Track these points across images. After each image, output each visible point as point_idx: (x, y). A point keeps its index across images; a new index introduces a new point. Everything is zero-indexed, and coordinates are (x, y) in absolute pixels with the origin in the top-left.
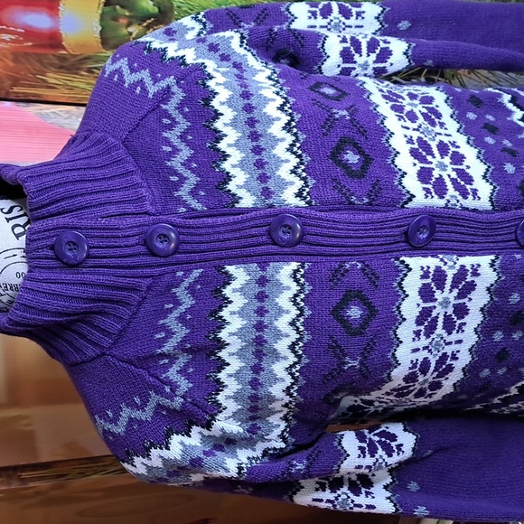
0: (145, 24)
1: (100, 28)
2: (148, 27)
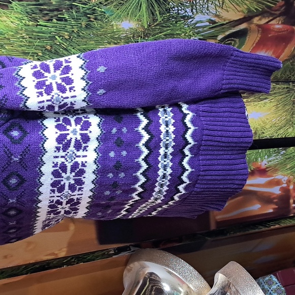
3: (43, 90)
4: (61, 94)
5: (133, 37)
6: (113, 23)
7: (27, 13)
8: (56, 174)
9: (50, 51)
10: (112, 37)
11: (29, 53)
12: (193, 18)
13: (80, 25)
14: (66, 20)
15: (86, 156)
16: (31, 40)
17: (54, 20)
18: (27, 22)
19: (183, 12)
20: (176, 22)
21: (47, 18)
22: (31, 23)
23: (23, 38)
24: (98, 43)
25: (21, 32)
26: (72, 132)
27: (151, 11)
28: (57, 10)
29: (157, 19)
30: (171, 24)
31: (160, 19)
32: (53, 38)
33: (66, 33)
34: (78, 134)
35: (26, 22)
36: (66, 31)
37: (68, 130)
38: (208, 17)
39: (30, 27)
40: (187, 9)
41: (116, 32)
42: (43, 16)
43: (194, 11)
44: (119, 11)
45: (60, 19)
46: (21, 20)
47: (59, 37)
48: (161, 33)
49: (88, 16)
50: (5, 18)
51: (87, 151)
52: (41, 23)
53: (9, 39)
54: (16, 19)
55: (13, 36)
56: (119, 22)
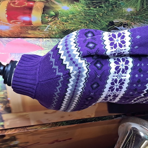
1: (41, 19)
2: (53, 18)
3: (113, 46)
4: (120, 48)
5: (131, 15)
6: (123, 9)
7: (86, 4)
8: (112, 83)
9: (92, 22)
10: (121, 15)
11: (83, 22)
13: (108, 10)
14: (103, 7)
15: (126, 76)
16: (85, 16)
17: (98, 7)
18: (86, 8)
22: (87, 9)
23: (82, 15)
24: (115, 18)
25: (82, 13)
26: (121, 65)
27: (142, 3)
28: (100, 3)
31: (145, 7)
32: (95, 16)
33: (101, 13)
34: (124, 66)
35: (85, 8)
37: (120, 64)
39: (86, 10)
41: (124, 13)
42: (93, 6)
44: (127, 3)
45: (100, 7)
46: (83, 7)
47: (98, 15)
48: (144, 13)
49: (113, 5)
50: (76, 6)
51: (126, 74)
52: (92, 8)
53: (76, 16)
54: (81, 7)
55: (78, 14)
56: (126, 8)
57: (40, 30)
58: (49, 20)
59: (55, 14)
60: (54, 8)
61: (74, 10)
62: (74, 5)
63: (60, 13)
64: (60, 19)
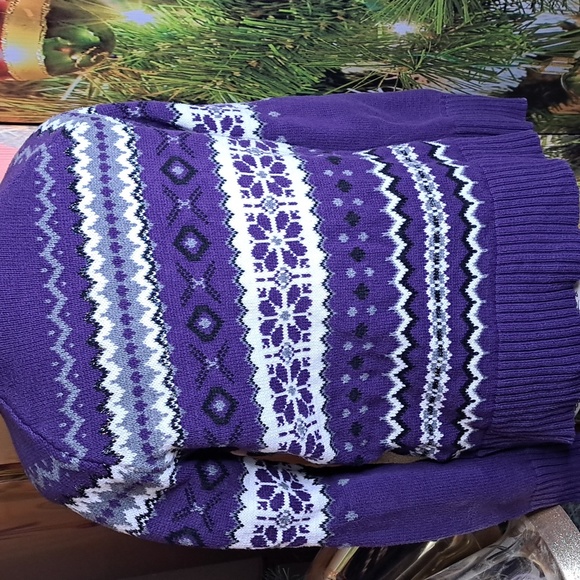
0: (88, 52)
1: (44, 57)
2: (91, 54)
5: (412, 49)
6: (378, 24)
7: (224, 4)
9: (255, 70)
10: (372, 49)
11: (217, 72)
12: (533, 18)
13: (315, 26)
14: (292, 18)
16: (224, 49)
17: (271, 18)
18: (222, 19)
19: (515, 7)
20: (498, 26)
21: (259, 13)
22: (228, 21)
23: (210, 45)
24: (345, 58)
25: (208, 36)
27: (454, 5)
29: (463, 20)
30: (488, 28)
31: (467, 19)
32: (264, 48)
33: (289, 40)
35: (219, 20)
36: (289, 37)
38: (562, 18)
39: (225, 28)
40: (523, 3)
41: (382, 39)
42: (252, 11)
43: (537, 6)
44: (391, 4)
45: (281, 16)
46: (210, 15)
47: (275, 46)
48: (465, 43)
49: (334, 11)
50: (183, 13)
52: (246, 21)
53: (185, 47)
54: (204, 15)
55: (193, 42)
56: (389, 22)
57: (42, 96)
58: (75, 61)
59: (98, 39)
60: (90, 16)
61: (174, 26)
62: (172, 7)
63: (120, 36)
64: (120, 57)
